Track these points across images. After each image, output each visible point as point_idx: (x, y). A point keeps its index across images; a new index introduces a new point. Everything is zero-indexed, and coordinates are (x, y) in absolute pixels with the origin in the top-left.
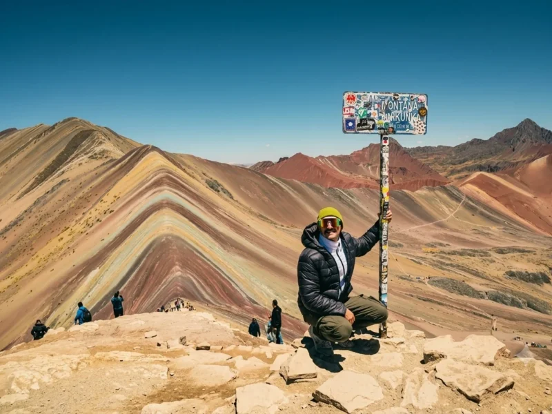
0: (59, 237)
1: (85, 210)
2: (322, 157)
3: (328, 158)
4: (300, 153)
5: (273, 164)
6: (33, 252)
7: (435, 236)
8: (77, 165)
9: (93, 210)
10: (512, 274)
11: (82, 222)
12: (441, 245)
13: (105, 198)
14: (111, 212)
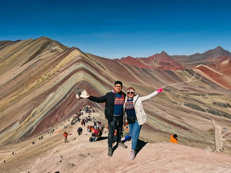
0: (38, 80)
1: (48, 71)
2: (137, 58)
3: (140, 58)
4: (129, 56)
5: (119, 60)
6: (27, 86)
7: (184, 88)
8: (46, 54)
9: (51, 71)
10: (215, 103)
11: (47, 75)
12: (186, 91)
13: (56, 66)
14: (59, 72)
